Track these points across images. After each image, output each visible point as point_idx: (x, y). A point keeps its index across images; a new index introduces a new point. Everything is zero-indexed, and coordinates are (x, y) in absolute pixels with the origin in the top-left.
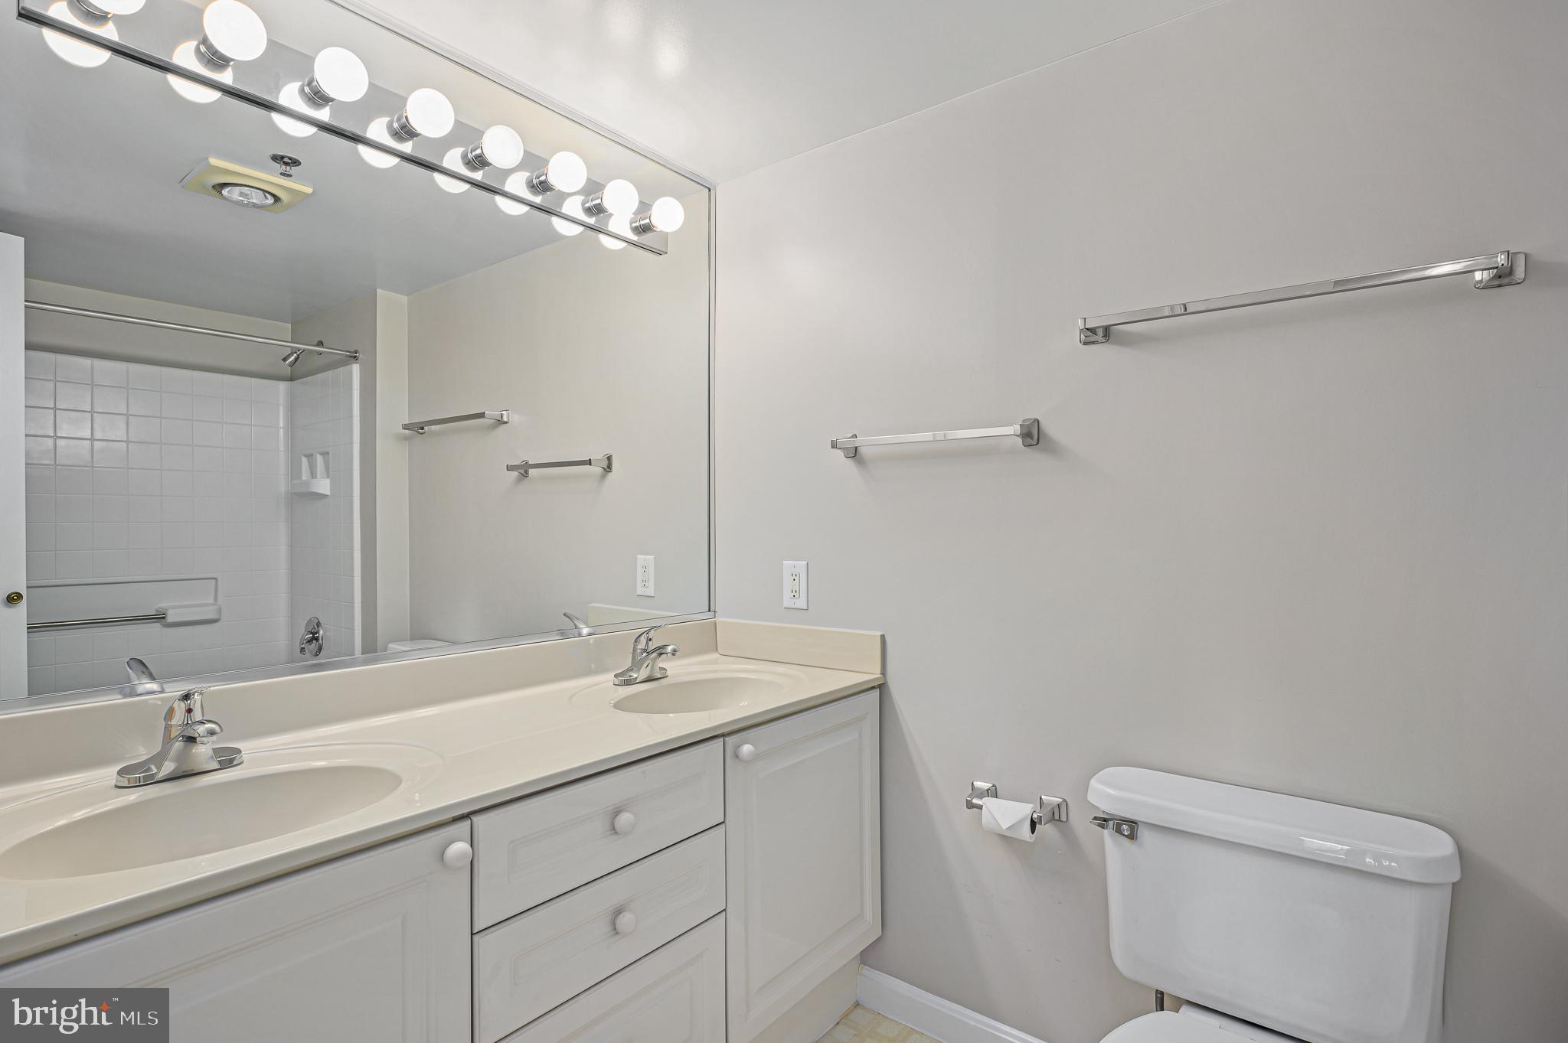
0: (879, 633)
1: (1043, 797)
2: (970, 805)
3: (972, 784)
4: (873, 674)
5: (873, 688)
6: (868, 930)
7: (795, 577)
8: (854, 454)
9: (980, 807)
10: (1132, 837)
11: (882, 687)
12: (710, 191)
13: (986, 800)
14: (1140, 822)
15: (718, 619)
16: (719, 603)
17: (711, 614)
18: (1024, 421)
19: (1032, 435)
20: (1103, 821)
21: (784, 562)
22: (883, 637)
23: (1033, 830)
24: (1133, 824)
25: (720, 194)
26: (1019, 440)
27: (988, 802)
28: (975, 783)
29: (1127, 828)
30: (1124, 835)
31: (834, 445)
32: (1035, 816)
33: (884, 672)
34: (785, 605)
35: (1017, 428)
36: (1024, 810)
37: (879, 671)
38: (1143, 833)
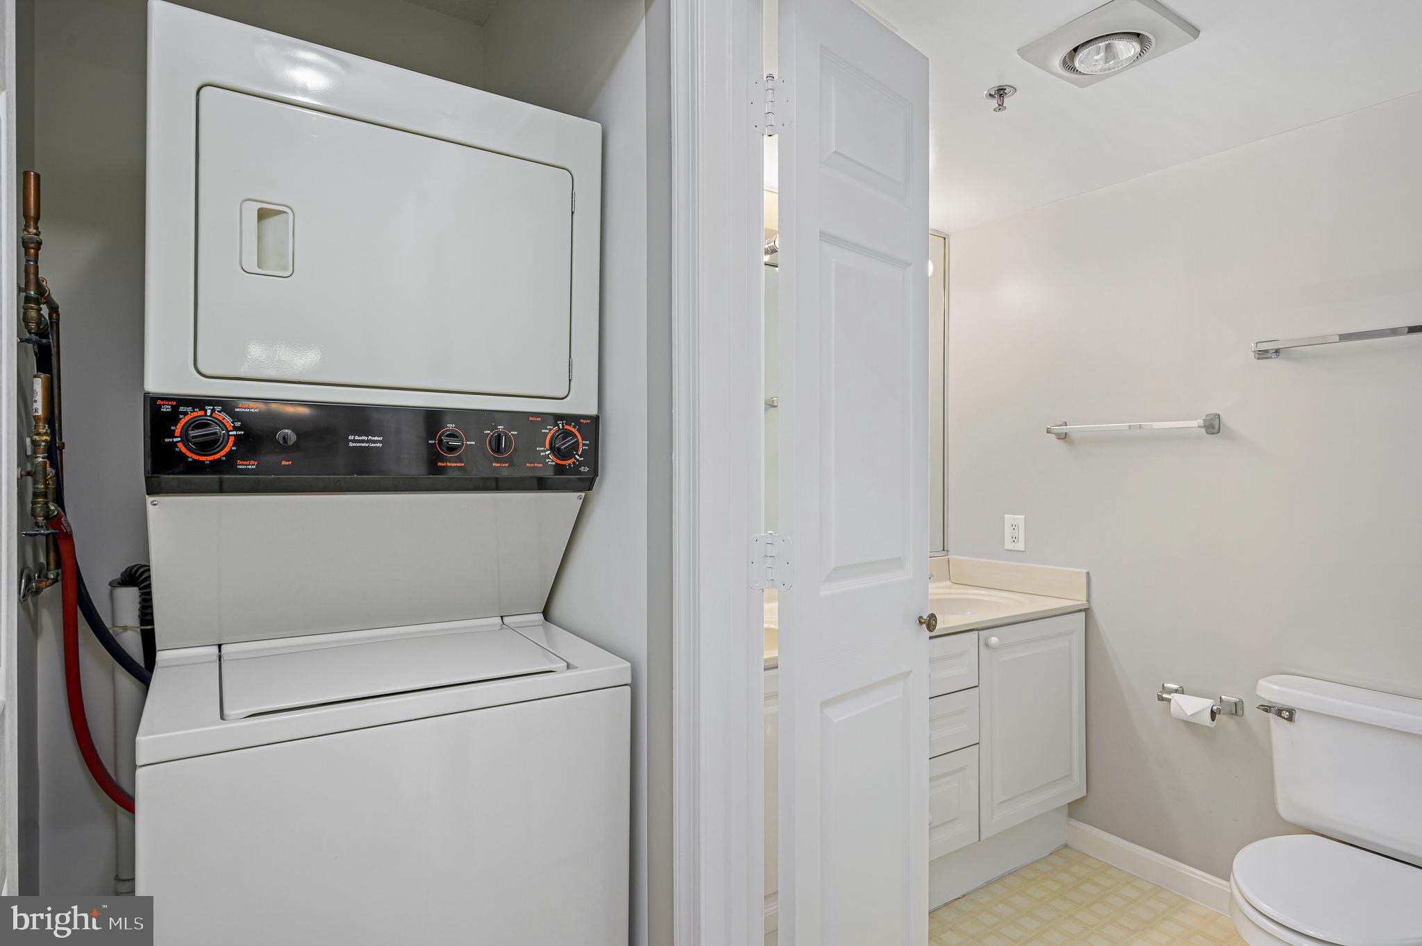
0: (1085, 571)
1: (1222, 697)
2: (1161, 699)
3: (1163, 685)
4: (1081, 601)
5: (1080, 611)
6: (1075, 788)
7: (1014, 527)
8: (1063, 437)
9: (1169, 700)
10: (1290, 719)
11: (1087, 611)
12: (945, 239)
13: (1172, 694)
14: (1297, 708)
15: (951, 557)
16: (951, 544)
17: (944, 553)
18: (1207, 415)
19: (1213, 426)
20: (1266, 709)
21: (1006, 516)
22: (1088, 574)
23: (1213, 719)
24: (1291, 712)
25: (952, 242)
26: (1203, 430)
27: (1174, 696)
28: (1165, 685)
29: (1288, 714)
30: (1284, 718)
31: (1049, 431)
32: (1215, 708)
33: (1088, 600)
34: (1006, 547)
35: (1201, 422)
36: (1207, 704)
37: (1085, 599)
38: (1297, 716)
